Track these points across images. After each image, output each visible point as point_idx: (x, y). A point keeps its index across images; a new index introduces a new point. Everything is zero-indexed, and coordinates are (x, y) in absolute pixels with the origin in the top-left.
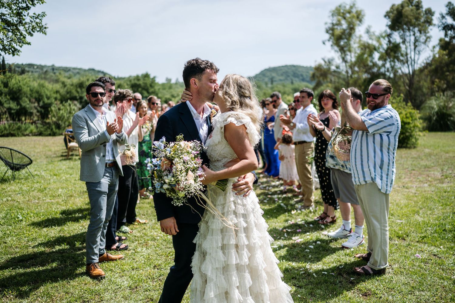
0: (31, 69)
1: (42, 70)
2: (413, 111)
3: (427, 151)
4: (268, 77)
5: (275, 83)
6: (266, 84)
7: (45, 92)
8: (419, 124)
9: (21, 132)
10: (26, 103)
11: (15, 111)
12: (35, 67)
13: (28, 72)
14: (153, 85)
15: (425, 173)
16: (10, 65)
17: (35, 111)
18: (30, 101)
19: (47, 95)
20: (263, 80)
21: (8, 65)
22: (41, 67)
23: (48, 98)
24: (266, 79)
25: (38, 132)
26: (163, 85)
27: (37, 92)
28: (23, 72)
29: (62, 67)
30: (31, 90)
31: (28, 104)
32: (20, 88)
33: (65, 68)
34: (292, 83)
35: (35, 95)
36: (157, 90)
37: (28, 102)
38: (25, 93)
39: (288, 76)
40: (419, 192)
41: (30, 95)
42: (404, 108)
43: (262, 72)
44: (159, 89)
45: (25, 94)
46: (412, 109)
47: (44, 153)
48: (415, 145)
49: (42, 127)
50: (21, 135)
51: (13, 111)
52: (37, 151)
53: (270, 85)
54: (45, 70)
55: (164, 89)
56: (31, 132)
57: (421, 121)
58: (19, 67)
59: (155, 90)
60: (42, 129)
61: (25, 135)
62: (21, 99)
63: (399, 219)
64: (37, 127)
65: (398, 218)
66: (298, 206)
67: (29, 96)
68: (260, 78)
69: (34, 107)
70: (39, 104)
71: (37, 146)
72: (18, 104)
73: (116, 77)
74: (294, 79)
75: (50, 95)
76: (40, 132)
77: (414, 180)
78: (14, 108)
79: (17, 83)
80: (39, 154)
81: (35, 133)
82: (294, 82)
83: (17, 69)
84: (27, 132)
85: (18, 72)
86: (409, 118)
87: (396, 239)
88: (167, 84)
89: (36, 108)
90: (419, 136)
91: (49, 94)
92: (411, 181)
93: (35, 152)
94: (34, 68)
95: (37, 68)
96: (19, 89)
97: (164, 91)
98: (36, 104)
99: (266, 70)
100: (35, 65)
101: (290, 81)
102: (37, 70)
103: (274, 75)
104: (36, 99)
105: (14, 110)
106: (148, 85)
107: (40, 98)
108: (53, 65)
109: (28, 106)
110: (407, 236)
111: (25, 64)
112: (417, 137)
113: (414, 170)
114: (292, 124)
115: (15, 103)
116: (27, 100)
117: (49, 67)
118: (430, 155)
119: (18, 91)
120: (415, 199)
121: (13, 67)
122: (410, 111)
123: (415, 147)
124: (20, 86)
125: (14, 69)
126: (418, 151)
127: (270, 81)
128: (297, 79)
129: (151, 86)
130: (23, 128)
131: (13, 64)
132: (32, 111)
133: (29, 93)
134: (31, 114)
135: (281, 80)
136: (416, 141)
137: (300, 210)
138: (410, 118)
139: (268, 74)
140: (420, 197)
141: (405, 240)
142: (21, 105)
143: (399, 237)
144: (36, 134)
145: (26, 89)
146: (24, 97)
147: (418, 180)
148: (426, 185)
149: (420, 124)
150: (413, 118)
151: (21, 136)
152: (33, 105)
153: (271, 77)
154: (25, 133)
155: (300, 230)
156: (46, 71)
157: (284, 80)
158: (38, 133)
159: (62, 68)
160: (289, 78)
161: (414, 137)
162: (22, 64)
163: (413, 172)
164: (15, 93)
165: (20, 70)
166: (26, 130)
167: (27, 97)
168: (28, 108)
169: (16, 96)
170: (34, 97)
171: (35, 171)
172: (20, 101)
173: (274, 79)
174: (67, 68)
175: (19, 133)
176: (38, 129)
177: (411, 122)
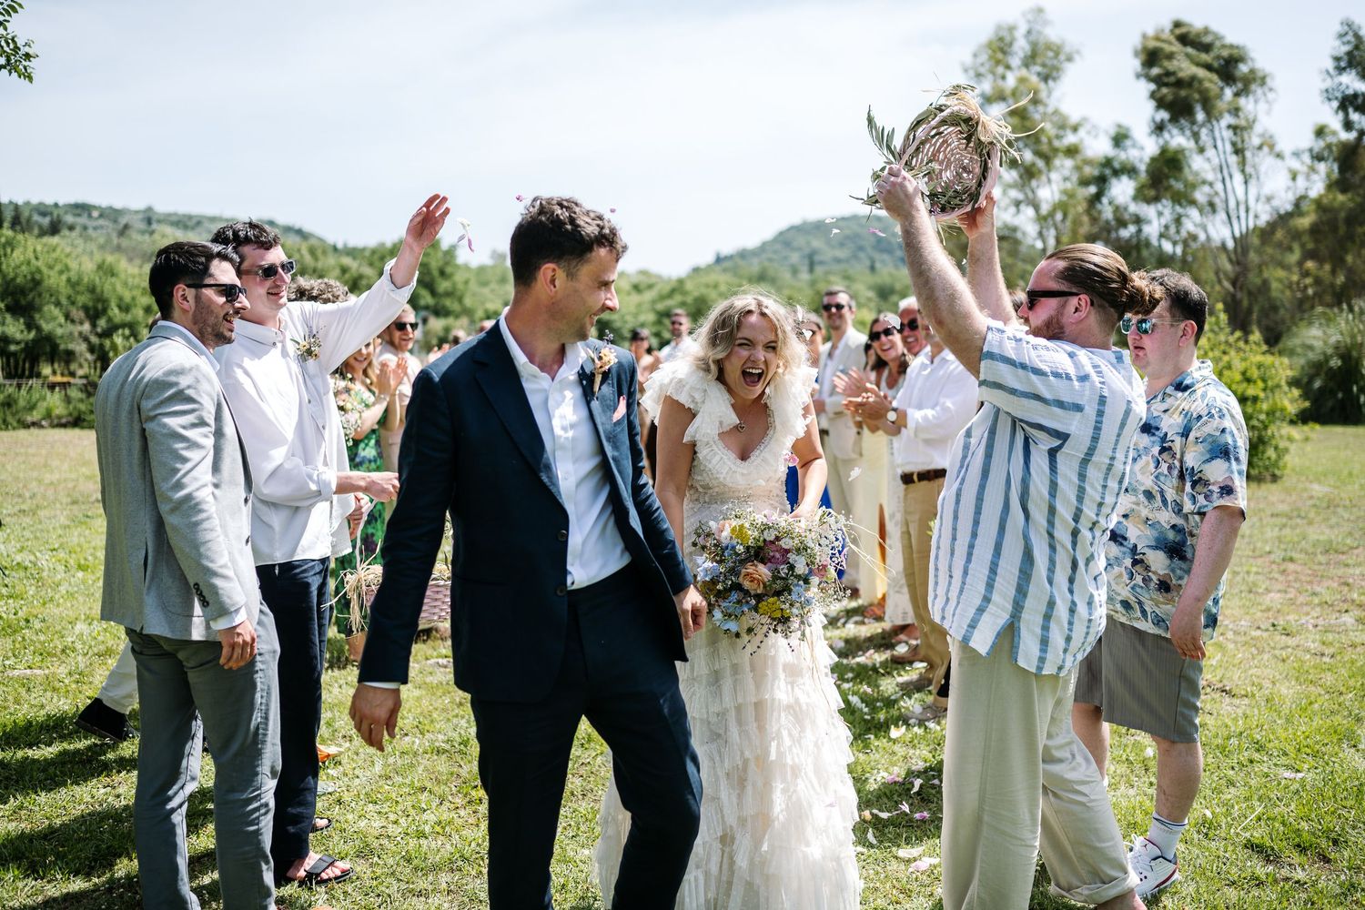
0: (83, 220)
1: (115, 221)
2: (1269, 359)
3: (1318, 489)
4: (799, 249)
5: (819, 270)
6: (795, 271)
7: (114, 290)
8: (1286, 403)
9: (13, 415)
10: (53, 321)
11: (23, 345)
12: (95, 214)
13: (71, 228)
14: (448, 270)
15: (1333, 571)
16: (17, 207)
17: (80, 348)
18: (67, 316)
19: (121, 299)
20: (785, 258)
21: (12, 207)
22: (111, 214)
23: (125, 308)
24: (795, 258)
25: (70, 414)
26: (482, 270)
27: (92, 290)
28: (54, 229)
29: (175, 214)
30: (73, 284)
31: (61, 326)
32: (38, 277)
33: (184, 216)
34: (872, 268)
35: (83, 299)
36: (460, 286)
37: (62, 320)
38: (53, 293)
39: (861, 248)
40: (1332, 650)
41: (69, 297)
42: (1239, 350)
43: (781, 234)
44: (466, 282)
45: (51, 295)
46: (1264, 353)
47: (70, 485)
48: (1277, 472)
49: (81, 401)
50: (15, 424)
51: (13, 348)
52: (48, 477)
53: (805, 276)
54: (123, 221)
55: (485, 284)
56: (48, 415)
57: (1296, 392)
58: (44, 214)
59: (454, 285)
60: (82, 407)
61: (27, 426)
62: (39, 310)
63: (1287, 767)
64: (68, 400)
65: (1284, 760)
66: (912, 705)
67: (64, 301)
68: (775, 252)
69: (80, 333)
70: (94, 325)
71: (55, 463)
72: (30, 325)
73: (340, 246)
74: (877, 256)
75: (133, 298)
76: (75, 414)
77: (1301, 599)
78: (18, 336)
79: (29, 263)
80: (50, 493)
81: (59, 417)
82: (878, 265)
83: (36, 218)
84: (36, 416)
85: (40, 227)
86: (1255, 382)
87: (1296, 858)
88: (493, 267)
89: (86, 339)
90: (1290, 439)
91: (127, 296)
92: (1292, 602)
93: (40, 481)
94: (90, 216)
95: (101, 216)
96: (33, 279)
97: (486, 291)
98: (87, 327)
99: (792, 228)
100: (95, 207)
101: (868, 263)
102: (101, 222)
103: (817, 243)
104: (86, 309)
105: (18, 343)
106: (436, 273)
107: (100, 306)
108: (150, 209)
109: (59, 331)
110: (1335, 842)
111: (65, 205)
112: (1282, 445)
113: (1291, 560)
114: (892, 416)
115: (22, 320)
116: (56, 312)
117: (137, 212)
118: (1331, 505)
119: (31, 285)
120: (1329, 678)
121: (26, 214)
122: (1259, 358)
123: (1275, 478)
124: (39, 271)
125: (29, 220)
126: (1288, 491)
127: (806, 262)
128: (886, 257)
129: (442, 273)
130: (22, 403)
131: (28, 203)
132: (71, 346)
133: (65, 290)
134: (69, 356)
135: (838, 261)
136: (1279, 457)
137: (921, 723)
138: (1260, 384)
139: (800, 241)
140: (1344, 672)
141: (1327, 860)
142: (39, 329)
143: (1302, 849)
144: (64, 421)
145: (54, 280)
146: (48, 303)
147: (1316, 601)
148: (1348, 619)
149: (1292, 401)
150: (1270, 383)
151: (14, 429)
152: (76, 329)
153: (807, 251)
154: (29, 419)
155: (926, 814)
156: (126, 227)
157: (847, 261)
158: (70, 419)
159: (174, 219)
160: (862, 255)
161: (1274, 442)
162: (56, 205)
163: (1291, 567)
164: (22, 291)
165: (46, 221)
166: (32, 407)
167: (58, 304)
168: (62, 337)
169: (23, 302)
170: (80, 304)
171: (21, 550)
172: (37, 316)
173: (817, 258)
174: (190, 217)
175: (10, 419)
176: (71, 407)
177: (1262, 395)
